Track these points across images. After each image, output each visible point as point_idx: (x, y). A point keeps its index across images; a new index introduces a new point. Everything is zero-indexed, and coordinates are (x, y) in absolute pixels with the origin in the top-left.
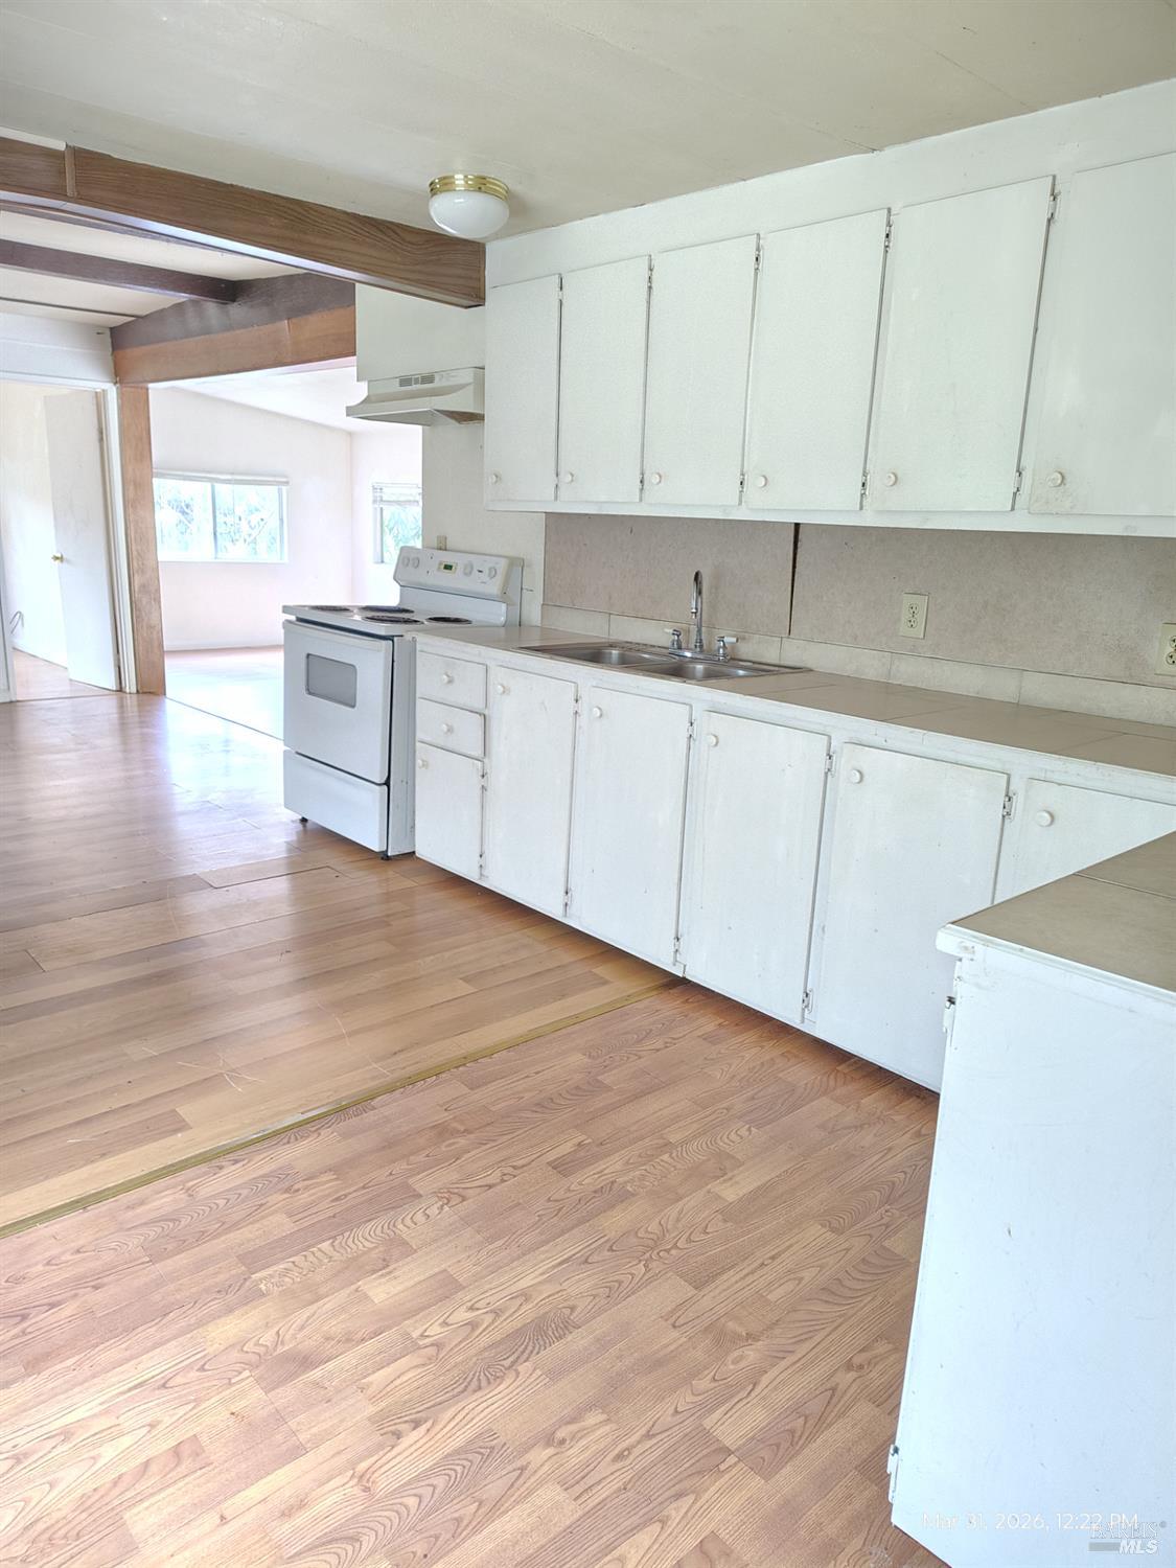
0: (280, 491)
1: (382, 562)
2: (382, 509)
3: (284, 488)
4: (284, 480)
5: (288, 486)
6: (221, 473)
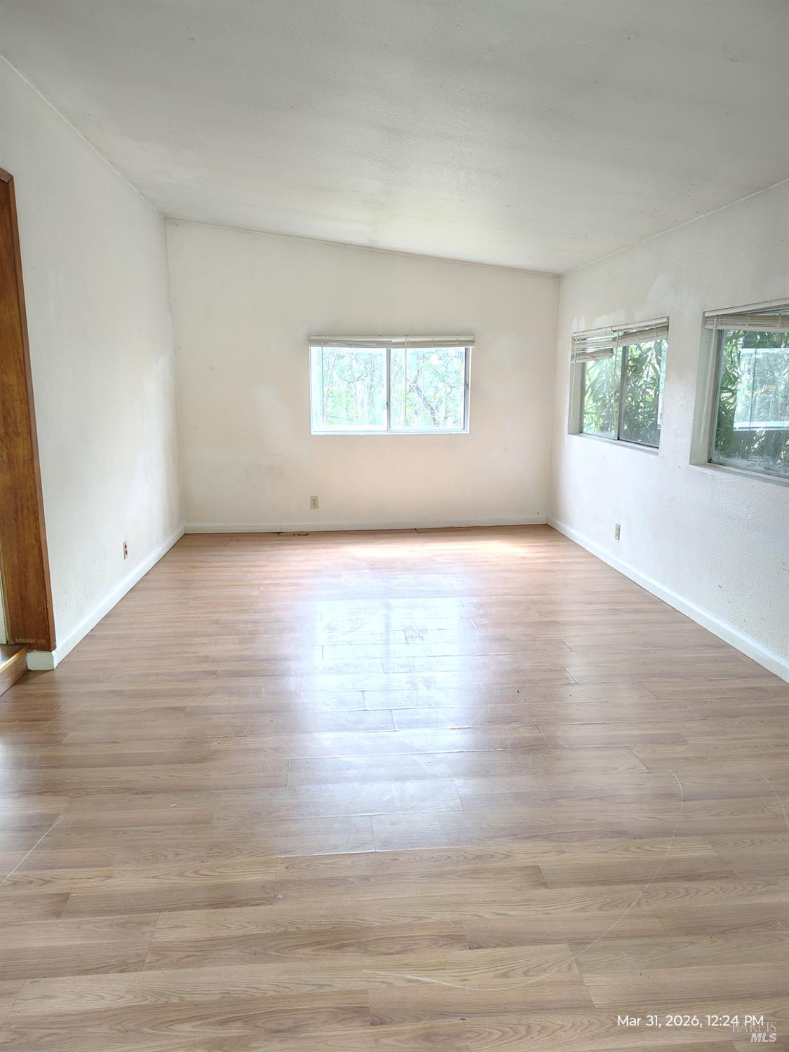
0: (465, 352)
3: (470, 349)
4: (469, 338)
5: (473, 345)
6: (393, 335)
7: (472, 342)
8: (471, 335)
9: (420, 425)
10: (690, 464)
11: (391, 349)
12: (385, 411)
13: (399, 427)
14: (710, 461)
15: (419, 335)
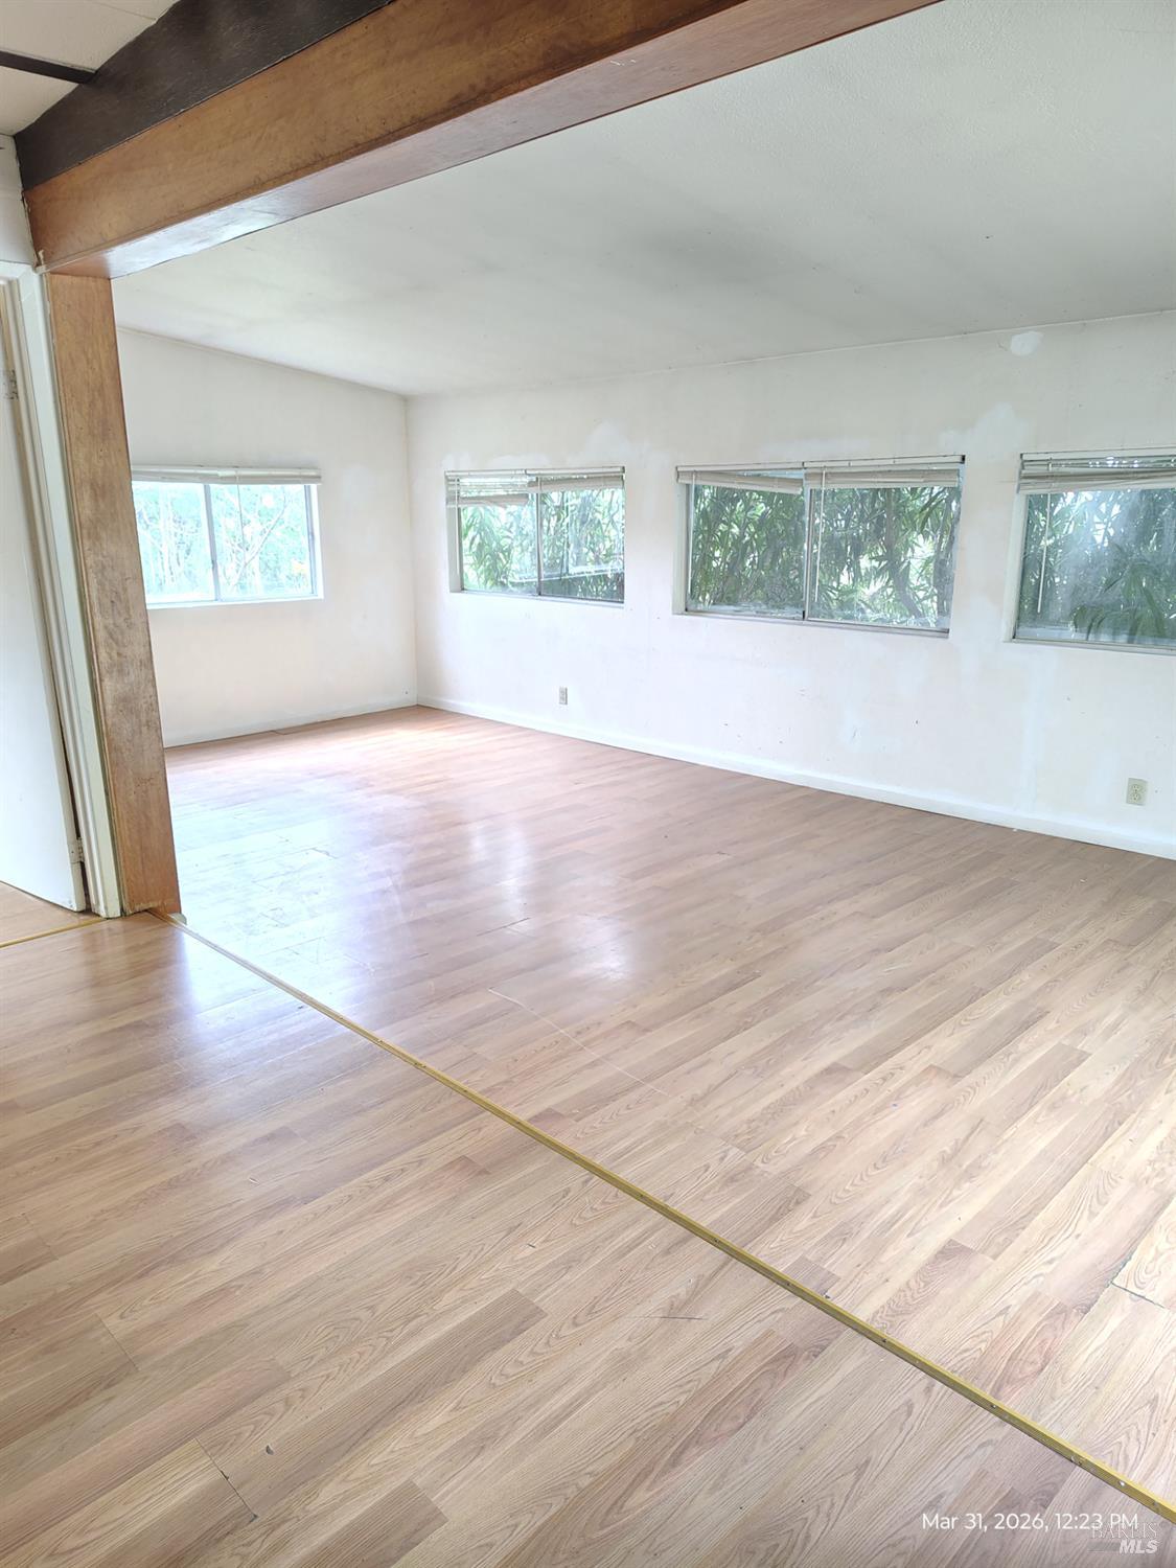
0: (308, 492)
1: (463, 589)
2: (459, 509)
3: (314, 487)
4: (313, 473)
5: (319, 482)
6: (219, 467)
7: (317, 478)
8: (315, 468)
9: (258, 591)
10: (674, 614)
11: (211, 485)
12: (211, 572)
13: (231, 595)
14: (686, 610)
15: (251, 467)
